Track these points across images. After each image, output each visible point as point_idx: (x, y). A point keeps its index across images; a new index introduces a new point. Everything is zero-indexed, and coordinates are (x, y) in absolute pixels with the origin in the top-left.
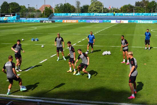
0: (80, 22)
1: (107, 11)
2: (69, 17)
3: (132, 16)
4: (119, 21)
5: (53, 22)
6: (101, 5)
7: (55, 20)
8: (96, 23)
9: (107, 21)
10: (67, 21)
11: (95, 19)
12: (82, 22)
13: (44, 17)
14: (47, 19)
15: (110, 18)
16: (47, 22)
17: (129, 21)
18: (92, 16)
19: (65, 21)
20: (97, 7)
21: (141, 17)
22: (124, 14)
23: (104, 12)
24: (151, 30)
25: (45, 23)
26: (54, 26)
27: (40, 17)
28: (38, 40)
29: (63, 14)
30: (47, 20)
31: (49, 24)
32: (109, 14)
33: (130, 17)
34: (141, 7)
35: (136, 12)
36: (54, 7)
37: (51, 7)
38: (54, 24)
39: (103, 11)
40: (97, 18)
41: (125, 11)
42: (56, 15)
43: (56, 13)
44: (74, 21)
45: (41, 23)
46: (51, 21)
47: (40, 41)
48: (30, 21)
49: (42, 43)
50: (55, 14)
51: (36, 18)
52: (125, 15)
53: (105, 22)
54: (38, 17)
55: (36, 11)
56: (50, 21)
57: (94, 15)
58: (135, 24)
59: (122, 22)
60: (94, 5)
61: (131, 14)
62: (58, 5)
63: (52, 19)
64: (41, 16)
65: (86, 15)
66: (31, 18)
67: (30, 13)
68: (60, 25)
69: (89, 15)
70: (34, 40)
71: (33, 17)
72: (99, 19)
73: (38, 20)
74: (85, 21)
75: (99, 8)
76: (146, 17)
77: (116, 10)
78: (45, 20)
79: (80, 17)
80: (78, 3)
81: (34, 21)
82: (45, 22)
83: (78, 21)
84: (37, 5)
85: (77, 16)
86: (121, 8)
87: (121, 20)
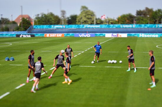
0: (66, 36)
1: (101, 22)
2: (53, 30)
3: (132, 28)
4: (115, 34)
5: (33, 36)
6: (92, 14)
7: (35, 34)
8: (86, 37)
9: (101, 35)
10: (50, 36)
11: (86, 32)
12: (69, 36)
13: (21, 31)
14: (25, 32)
15: (105, 30)
16: (25, 36)
17: (128, 35)
18: (81, 28)
19: (48, 35)
20: (87, 17)
21: (143, 30)
22: (121, 26)
23: (97, 24)
24: (157, 46)
25: (22, 38)
26: (34, 41)
27: (16, 30)
28: (13, 60)
29: (45, 27)
30: (25, 34)
31: (27, 39)
32: (104, 26)
33: (129, 30)
34: (143, 17)
35: (137, 23)
36: (33, 17)
37: (29, 18)
38: (34, 39)
39: (96, 22)
40: (88, 31)
41: (124, 23)
42: (36, 28)
43: (36, 25)
44: (59, 35)
45: (18, 38)
46: (30, 35)
47: (16, 60)
48: (3, 35)
49: (19, 63)
50: (34, 27)
51: (11, 31)
52: (123, 27)
53: (98, 36)
54: (14, 31)
55: (11, 23)
56: (28, 35)
57: (84, 27)
58: (136, 39)
59: (119, 36)
60: (84, 15)
61: (130, 26)
62: (38, 15)
63: (31, 33)
64: (18, 29)
65: (73, 27)
66: (4, 32)
67: (4, 26)
68: (41, 40)
69: (77, 28)
70: (9, 60)
71: (7, 30)
72: (90, 33)
73: (14, 33)
74: (72, 35)
75: (90, 18)
76: (150, 30)
77: (112, 20)
78: (23, 34)
79: (66, 30)
80: (63, 12)
81: (8, 35)
82: (22, 36)
83: (65, 35)
84: (12, 16)
85: (63, 28)
86: (119, 19)
87: (118, 34)
